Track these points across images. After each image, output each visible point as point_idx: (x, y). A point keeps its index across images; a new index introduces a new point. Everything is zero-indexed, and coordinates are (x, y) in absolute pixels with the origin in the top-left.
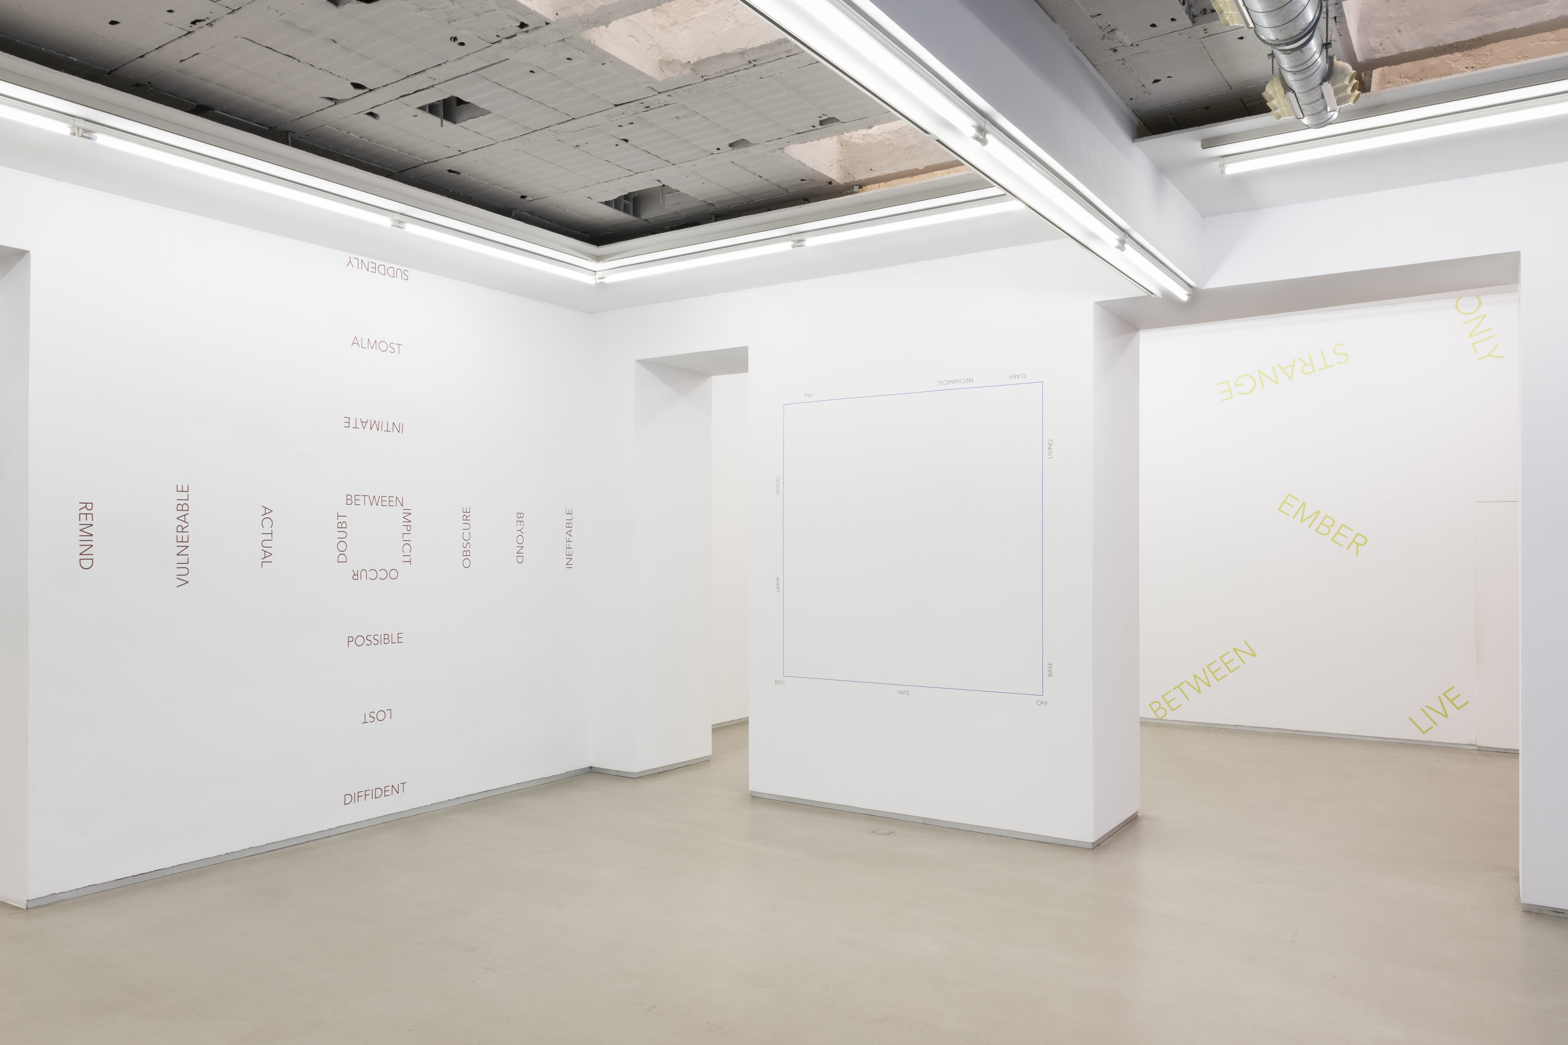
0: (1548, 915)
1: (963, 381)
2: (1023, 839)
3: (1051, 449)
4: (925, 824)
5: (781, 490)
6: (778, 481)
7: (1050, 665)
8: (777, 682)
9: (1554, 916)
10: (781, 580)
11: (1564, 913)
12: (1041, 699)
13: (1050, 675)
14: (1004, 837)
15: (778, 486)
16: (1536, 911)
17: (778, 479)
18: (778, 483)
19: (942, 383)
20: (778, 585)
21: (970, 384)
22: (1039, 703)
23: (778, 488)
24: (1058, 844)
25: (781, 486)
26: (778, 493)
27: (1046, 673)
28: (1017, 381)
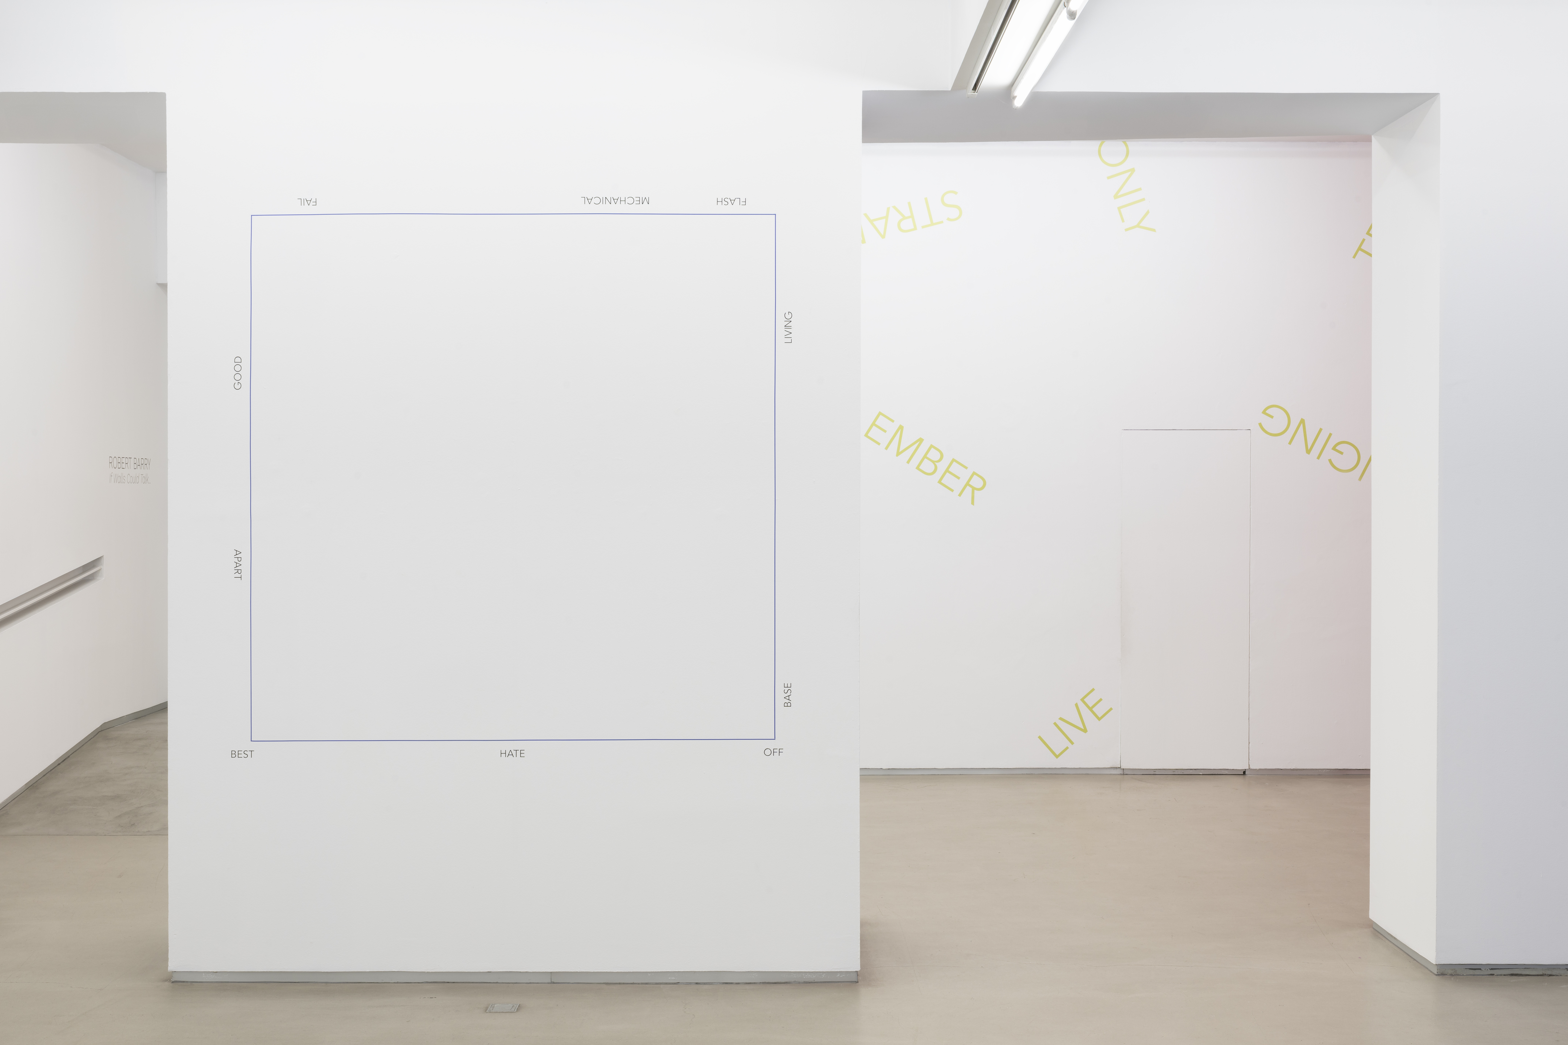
0: (1463, 975)
1: (630, 201)
2: (738, 983)
3: (790, 327)
4: (554, 983)
5: (245, 381)
6: (238, 364)
7: (788, 687)
8: (234, 754)
9: (1471, 975)
10: (245, 556)
11: (1480, 969)
12: (771, 745)
13: (787, 705)
14: (705, 984)
15: (238, 373)
16: (1450, 972)
17: (238, 360)
18: (238, 368)
19: (589, 200)
20: (238, 565)
21: (644, 208)
22: (768, 752)
23: (237, 377)
24: (799, 983)
25: (245, 373)
26: (237, 387)
27: (781, 700)
28: (730, 209)
